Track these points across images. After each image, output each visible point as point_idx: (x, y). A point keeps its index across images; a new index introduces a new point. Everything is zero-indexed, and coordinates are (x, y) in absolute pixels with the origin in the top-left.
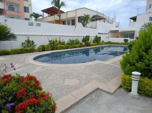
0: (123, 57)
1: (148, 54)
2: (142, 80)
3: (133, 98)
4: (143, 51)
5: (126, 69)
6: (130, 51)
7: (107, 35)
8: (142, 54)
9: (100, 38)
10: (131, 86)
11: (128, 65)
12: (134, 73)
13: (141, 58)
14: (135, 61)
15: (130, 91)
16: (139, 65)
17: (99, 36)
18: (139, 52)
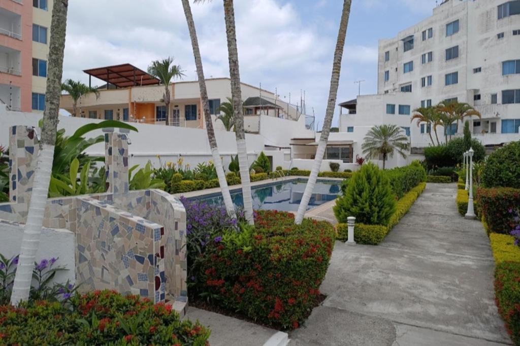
0: (337, 202)
1: (361, 197)
2: (357, 225)
3: (350, 245)
4: (357, 194)
5: (340, 216)
6: (344, 194)
7: (287, 151)
8: (356, 197)
9: (270, 158)
10: (347, 235)
11: (343, 210)
12: (349, 218)
13: (355, 201)
14: (350, 206)
15: (347, 239)
16: (354, 209)
17: (267, 153)
18: (353, 195)
